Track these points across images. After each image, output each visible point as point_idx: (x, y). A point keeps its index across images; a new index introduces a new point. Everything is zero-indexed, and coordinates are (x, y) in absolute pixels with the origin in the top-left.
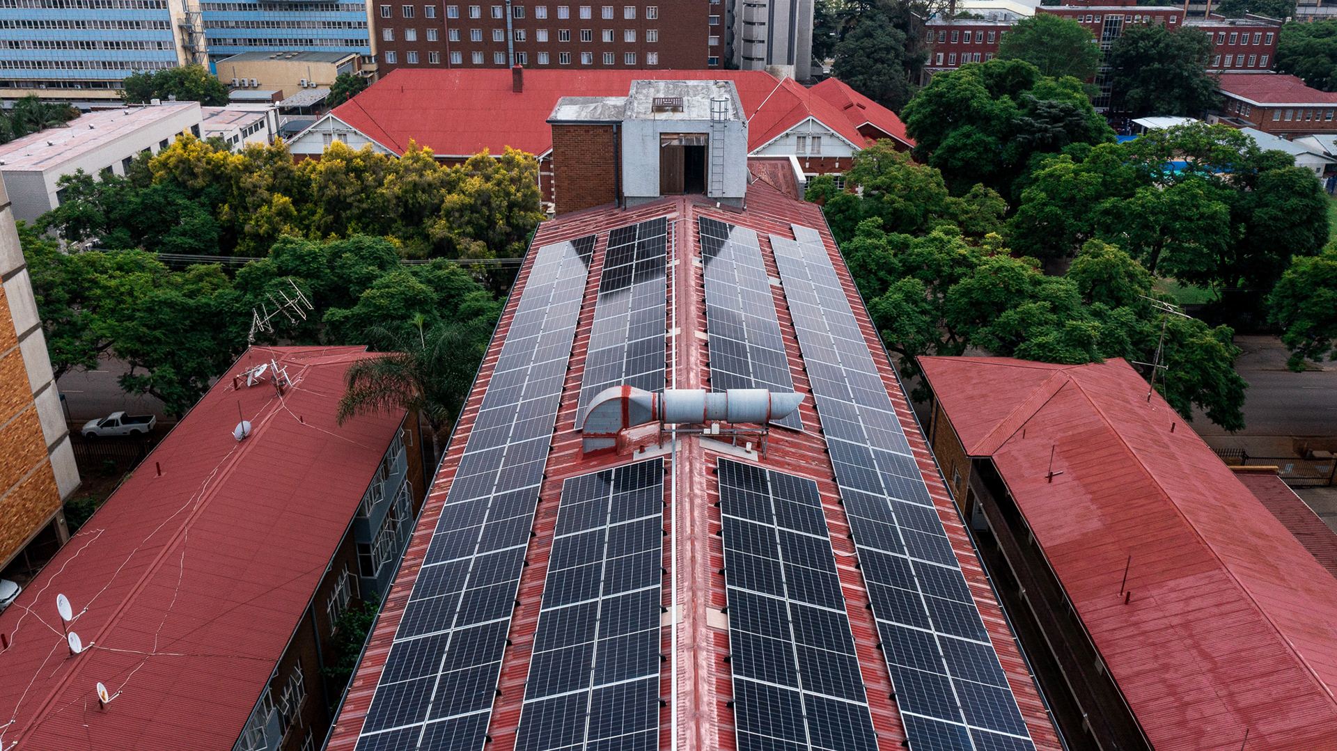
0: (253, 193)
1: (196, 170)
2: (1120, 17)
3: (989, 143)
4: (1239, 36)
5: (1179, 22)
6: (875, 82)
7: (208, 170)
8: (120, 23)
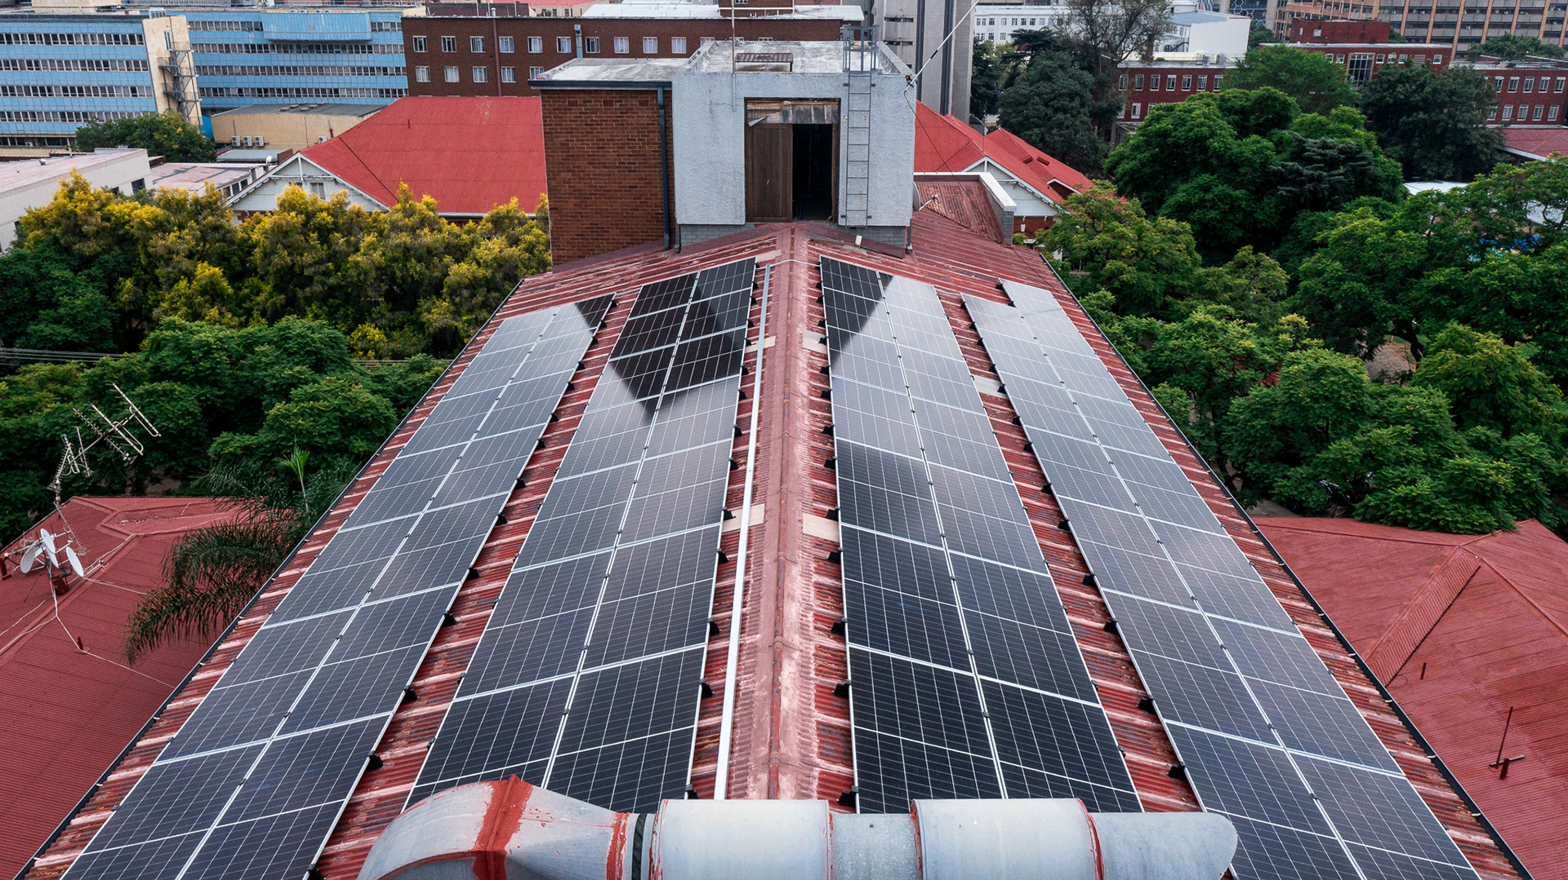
0: (168, 261)
1: (85, 228)
2: (1368, 56)
3: (1238, 198)
4: (1522, 81)
5: (1446, 61)
6: (1056, 136)
7: (104, 229)
8: (83, 63)
